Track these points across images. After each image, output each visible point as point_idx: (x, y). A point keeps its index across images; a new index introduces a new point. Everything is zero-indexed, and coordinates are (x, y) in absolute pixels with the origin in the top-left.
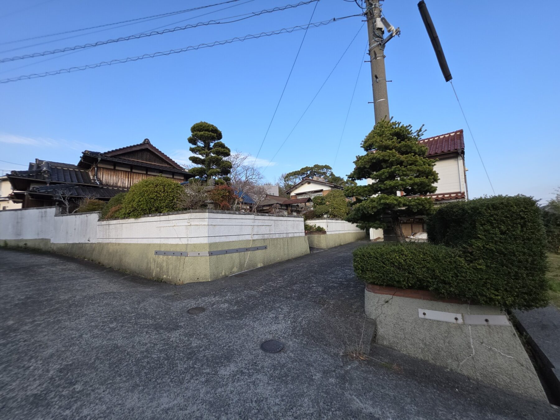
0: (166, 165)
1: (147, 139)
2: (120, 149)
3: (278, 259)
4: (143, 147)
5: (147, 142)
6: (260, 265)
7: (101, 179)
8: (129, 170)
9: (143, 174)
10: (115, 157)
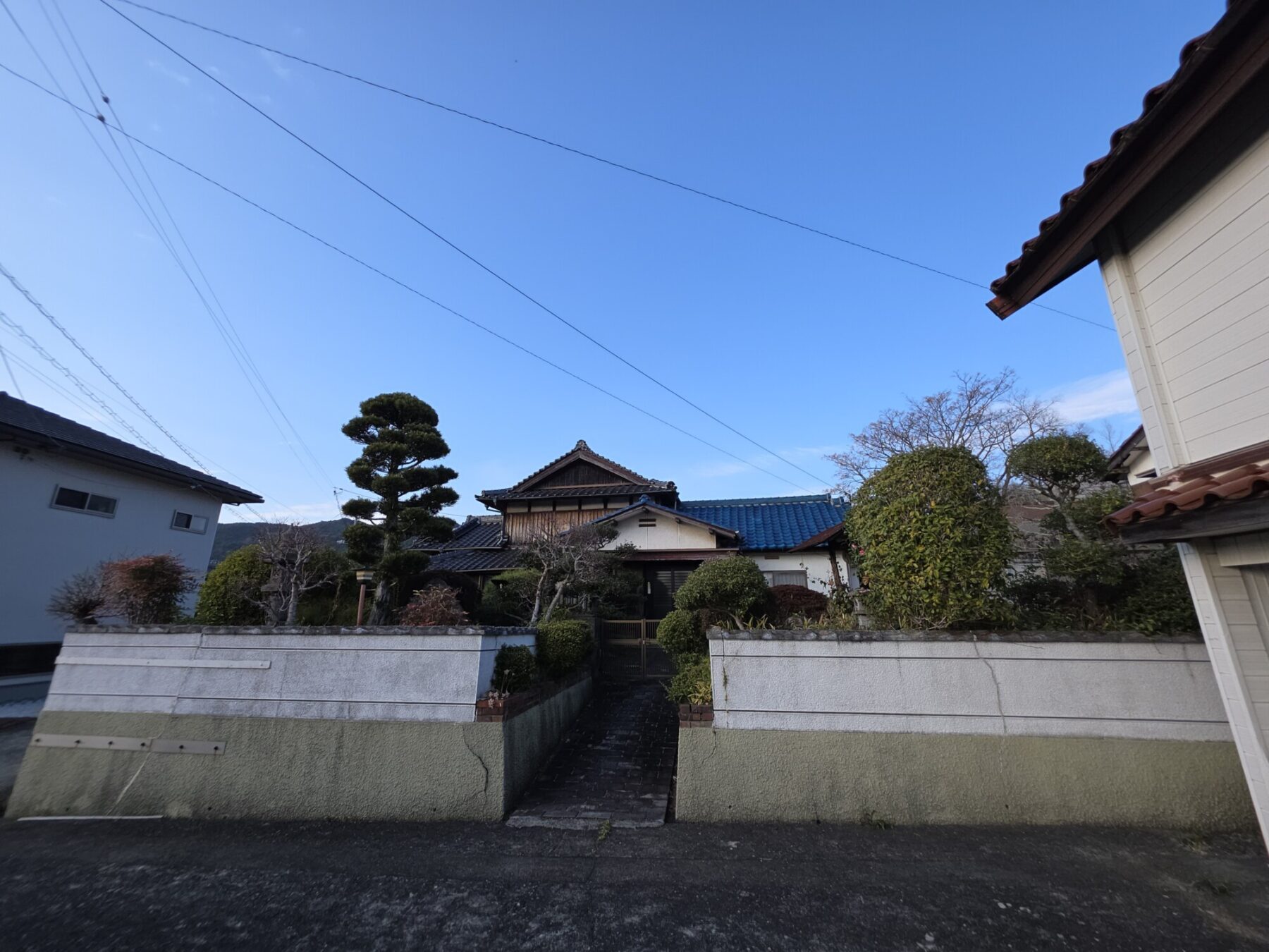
0: (621, 484)
1: (581, 441)
2: (536, 474)
3: (272, 805)
4: (572, 459)
5: (582, 447)
6: (176, 810)
7: (510, 534)
8: (551, 509)
9: (571, 511)
10: (531, 489)
